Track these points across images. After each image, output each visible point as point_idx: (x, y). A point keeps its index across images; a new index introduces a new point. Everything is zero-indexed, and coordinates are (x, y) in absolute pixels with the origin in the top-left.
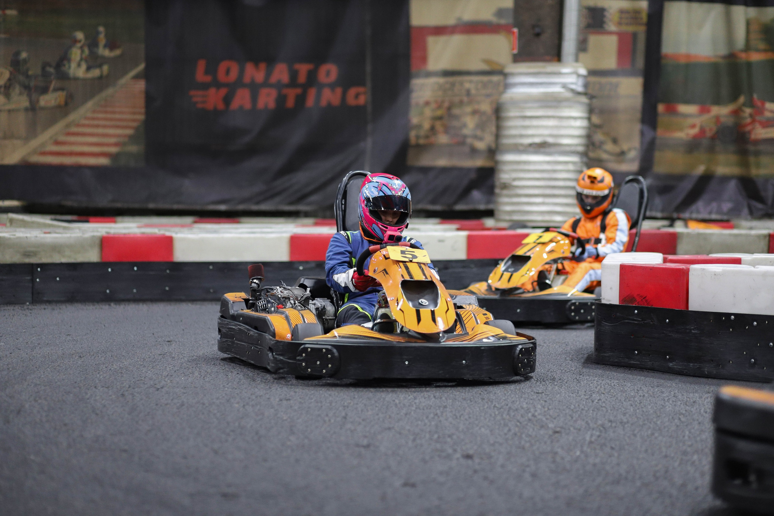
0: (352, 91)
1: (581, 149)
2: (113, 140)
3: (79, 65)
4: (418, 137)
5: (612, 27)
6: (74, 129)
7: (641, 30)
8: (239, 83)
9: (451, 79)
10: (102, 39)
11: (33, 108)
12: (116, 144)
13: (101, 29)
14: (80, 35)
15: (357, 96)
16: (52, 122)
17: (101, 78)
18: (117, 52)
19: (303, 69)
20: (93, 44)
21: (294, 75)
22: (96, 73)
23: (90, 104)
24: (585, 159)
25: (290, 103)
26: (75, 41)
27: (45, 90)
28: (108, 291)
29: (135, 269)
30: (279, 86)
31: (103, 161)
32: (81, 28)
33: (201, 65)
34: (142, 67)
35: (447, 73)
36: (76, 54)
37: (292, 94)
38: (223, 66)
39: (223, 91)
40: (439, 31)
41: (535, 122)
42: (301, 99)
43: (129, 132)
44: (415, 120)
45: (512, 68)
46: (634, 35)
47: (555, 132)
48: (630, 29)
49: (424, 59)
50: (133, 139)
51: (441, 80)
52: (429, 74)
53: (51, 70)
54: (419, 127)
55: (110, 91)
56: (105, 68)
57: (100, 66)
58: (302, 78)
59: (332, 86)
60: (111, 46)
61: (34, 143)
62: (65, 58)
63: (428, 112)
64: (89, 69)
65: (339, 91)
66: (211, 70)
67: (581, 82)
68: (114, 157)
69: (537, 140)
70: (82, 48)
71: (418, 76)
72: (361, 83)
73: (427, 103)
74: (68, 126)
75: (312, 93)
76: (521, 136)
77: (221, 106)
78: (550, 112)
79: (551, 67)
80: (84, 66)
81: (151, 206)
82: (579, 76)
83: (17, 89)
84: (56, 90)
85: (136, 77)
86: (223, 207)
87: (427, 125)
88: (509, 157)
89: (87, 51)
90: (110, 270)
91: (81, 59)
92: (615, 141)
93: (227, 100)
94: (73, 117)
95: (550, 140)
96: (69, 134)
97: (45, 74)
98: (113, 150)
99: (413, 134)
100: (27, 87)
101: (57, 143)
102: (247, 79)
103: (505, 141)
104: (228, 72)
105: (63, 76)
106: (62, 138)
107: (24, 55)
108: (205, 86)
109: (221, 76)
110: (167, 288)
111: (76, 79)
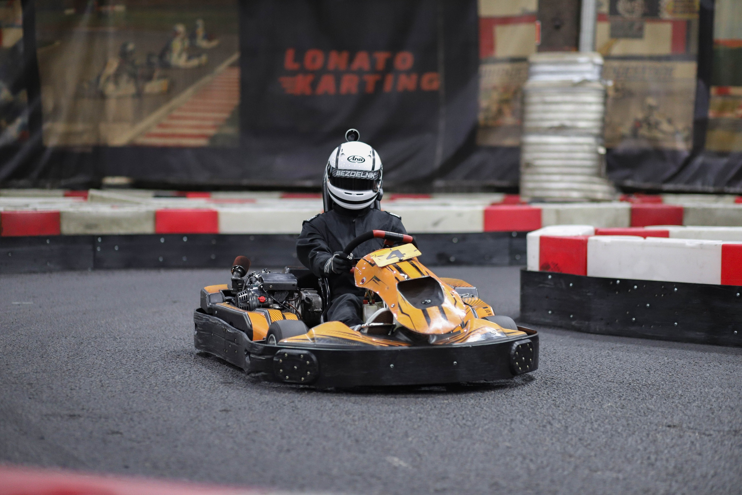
0: (427, 77)
1: (596, 131)
2: (210, 123)
3: (180, 55)
4: (486, 119)
5: (666, 15)
6: (176, 113)
7: (695, 18)
8: (324, 71)
9: (517, 65)
10: (200, 32)
11: (139, 95)
12: (214, 127)
13: (200, 23)
14: (180, 28)
15: (431, 81)
16: (156, 106)
17: (200, 67)
18: (214, 43)
19: (381, 57)
20: (192, 35)
21: (373, 63)
22: (195, 62)
23: (190, 91)
24: (600, 140)
25: (370, 88)
26: (176, 34)
27: (149, 78)
28: (161, 259)
29: (185, 239)
30: (360, 72)
31: (202, 142)
32: (182, 21)
33: (290, 55)
34: (235, 57)
35: (514, 60)
36: (177, 45)
37: (371, 80)
38: (310, 54)
39: (310, 78)
40: (506, 21)
41: (554, 107)
42: (379, 84)
43: (225, 115)
44: (484, 103)
45: (535, 58)
46: (688, 23)
47: (572, 116)
48: (685, 17)
49: (492, 47)
50: (229, 122)
51: (507, 67)
52: (497, 61)
53: (155, 60)
54: (487, 110)
55: (207, 79)
56: (204, 58)
57: (199, 55)
58: (381, 65)
59: (408, 73)
60: (209, 37)
61: (141, 126)
62: (167, 49)
63: (495, 96)
64: (189, 58)
65: (414, 77)
66: (299, 58)
67: (596, 70)
68: (212, 138)
69: (556, 123)
70: (183, 40)
71: (486, 62)
72: (433, 69)
73: (495, 88)
74: (171, 110)
75: (390, 80)
76: (542, 120)
77: (308, 91)
78: (568, 98)
79: (569, 57)
80: (184, 57)
81: (245, 182)
82: (594, 64)
83: (124, 78)
84: (161, 77)
85: (232, 66)
86: (309, 183)
87: (494, 108)
88: (532, 139)
89: (187, 43)
90: (162, 240)
91: (183, 50)
92: (670, 121)
93: (314, 85)
94: (175, 102)
95: (568, 123)
96: (172, 118)
97: (150, 64)
98: (211, 132)
99: (481, 117)
100: (134, 77)
101: (161, 126)
102: (331, 66)
103: (528, 124)
104: (314, 60)
105: (166, 66)
106: (165, 121)
107: (131, 47)
108: (293, 73)
109: (308, 63)
110: (213, 257)
111: (178, 68)
